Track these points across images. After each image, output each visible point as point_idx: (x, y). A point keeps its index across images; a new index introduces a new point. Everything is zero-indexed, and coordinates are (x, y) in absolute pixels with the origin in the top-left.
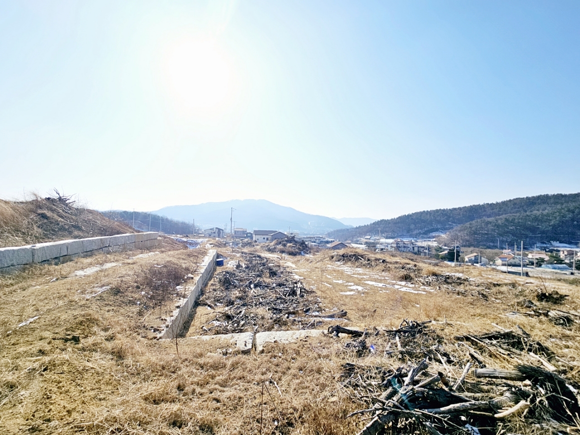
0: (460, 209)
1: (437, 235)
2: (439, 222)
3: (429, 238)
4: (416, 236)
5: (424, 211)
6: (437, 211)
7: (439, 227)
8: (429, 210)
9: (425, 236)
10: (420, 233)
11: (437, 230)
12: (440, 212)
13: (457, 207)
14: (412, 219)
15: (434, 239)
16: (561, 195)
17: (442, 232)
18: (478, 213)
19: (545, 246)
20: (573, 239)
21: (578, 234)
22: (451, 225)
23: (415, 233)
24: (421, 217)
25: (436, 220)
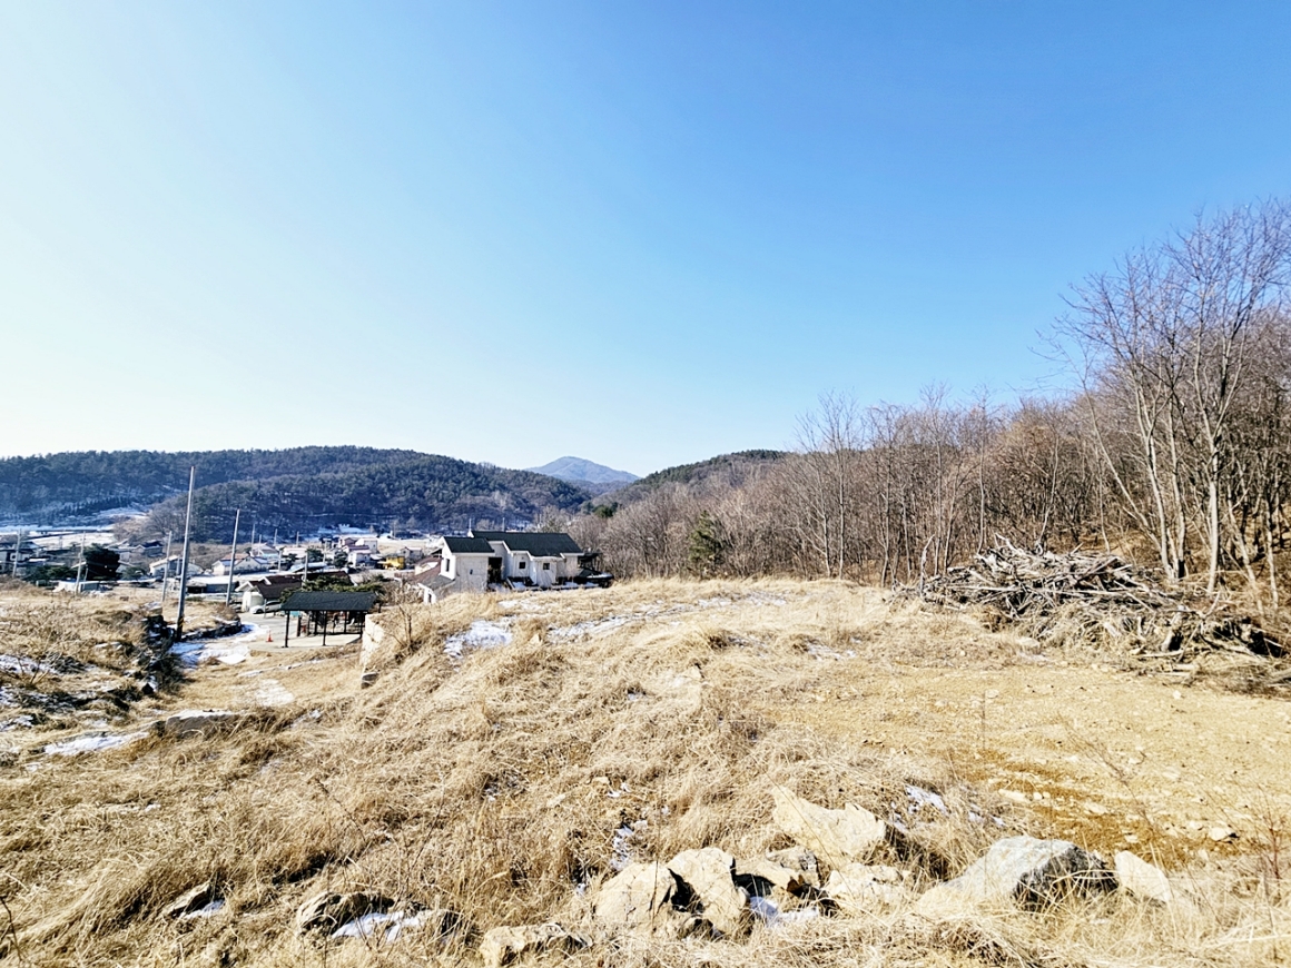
0: (197, 455)
1: (120, 515)
2: (134, 483)
3: (95, 523)
4: (51, 520)
5: (93, 453)
6: (135, 455)
7: (133, 496)
8: (110, 452)
9: (85, 519)
10: (67, 512)
11: (125, 503)
13: (191, 451)
14: (45, 471)
15: (109, 528)
17: (137, 509)
18: (236, 469)
19: (329, 532)
20: (368, 519)
21: (375, 512)
22: (166, 491)
23: (46, 510)
24: (77, 465)
25: (126, 479)
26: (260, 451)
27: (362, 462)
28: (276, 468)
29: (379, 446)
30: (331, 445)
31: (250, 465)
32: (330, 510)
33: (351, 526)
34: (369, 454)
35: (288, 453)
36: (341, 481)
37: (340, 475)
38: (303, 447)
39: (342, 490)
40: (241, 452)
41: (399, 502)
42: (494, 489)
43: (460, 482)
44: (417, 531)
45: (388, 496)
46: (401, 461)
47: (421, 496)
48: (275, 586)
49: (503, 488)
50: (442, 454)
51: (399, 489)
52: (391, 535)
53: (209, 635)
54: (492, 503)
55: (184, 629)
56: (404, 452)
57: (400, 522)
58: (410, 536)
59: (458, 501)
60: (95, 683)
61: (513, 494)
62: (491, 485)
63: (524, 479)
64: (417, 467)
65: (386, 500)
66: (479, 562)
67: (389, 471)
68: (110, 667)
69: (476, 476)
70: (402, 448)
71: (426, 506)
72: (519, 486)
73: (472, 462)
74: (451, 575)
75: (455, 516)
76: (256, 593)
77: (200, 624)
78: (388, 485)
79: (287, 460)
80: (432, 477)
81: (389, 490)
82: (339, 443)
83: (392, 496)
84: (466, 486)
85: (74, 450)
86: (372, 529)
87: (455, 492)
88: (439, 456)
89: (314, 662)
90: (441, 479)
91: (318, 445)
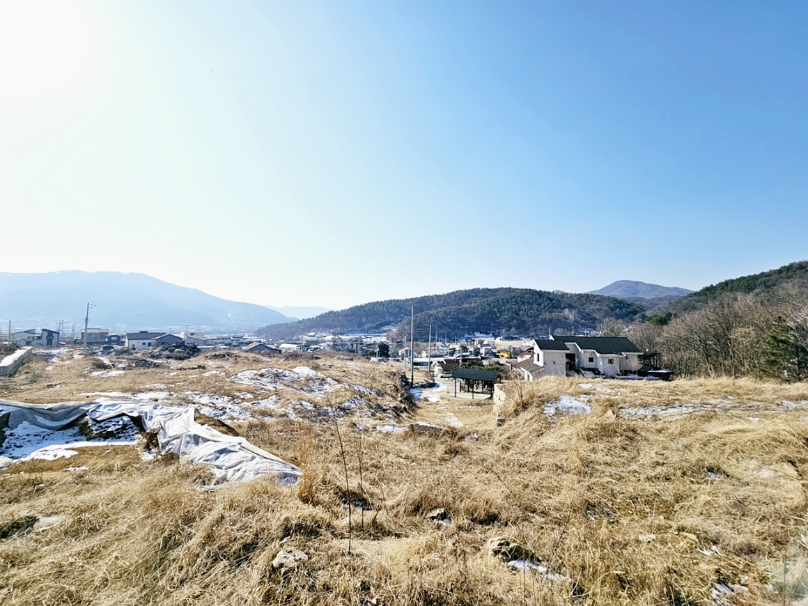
0: (412, 299)
1: (388, 329)
2: (391, 314)
3: (381, 332)
4: (367, 331)
5: (378, 302)
6: (391, 301)
7: (391, 320)
8: (383, 301)
9: (377, 331)
10: (372, 328)
11: (388, 323)
12: (393, 303)
13: (410, 298)
14: (364, 311)
15: (385, 334)
16: (488, 289)
17: (394, 326)
18: (427, 305)
19: (470, 336)
20: (489, 329)
21: (492, 325)
22: (402, 317)
23: (366, 327)
24: (373, 308)
25: (389, 313)
26: (436, 295)
27: (483, 297)
28: (444, 303)
29: (491, 287)
30: (467, 289)
31: (433, 303)
32: (470, 324)
33: (481, 333)
34: (487, 292)
35: (448, 295)
36: (474, 308)
37: (473, 305)
38: (455, 291)
39: (475, 313)
40: (429, 296)
41: (505, 319)
42: (565, 308)
43: (541, 304)
44: (516, 336)
45: (498, 315)
46: (504, 294)
47: (518, 314)
48: (449, 364)
49: (571, 307)
50: (528, 288)
51: (505, 311)
52: (501, 338)
53: (423, 386)
54: (563, 317)
55: (414, 382)
56: (506, 289)
57: (506, 330)
58: (512, 339)
59: (540, 317)
60: (388, 403)
61: (579, 310)
62: (562, 305)
63: (587, 299)
64: (514, 297)
65: (498, 318)
66: (559, 356)
67: (498, 301)
68: (392, 396)
69: (551, 300)
70: (505, 287)
71: (521, 320)
72: (583, 305)
73: (548, 291)
74: (541, 364)
75: (539, 326)
76: (440, 368)
77: (419, 381)
78: (498, 309)
79: (448, 299)
80: (523, 303)
81: (499, 312)
82: (471, 288)
83: (501, 315)
84: (545, 307)
85: (372, 301)
86: (491, 335)
87: (538, 311)
88: (526, 289)
89: (470, 407)
90: (528, 303)
91: (462, 289)
